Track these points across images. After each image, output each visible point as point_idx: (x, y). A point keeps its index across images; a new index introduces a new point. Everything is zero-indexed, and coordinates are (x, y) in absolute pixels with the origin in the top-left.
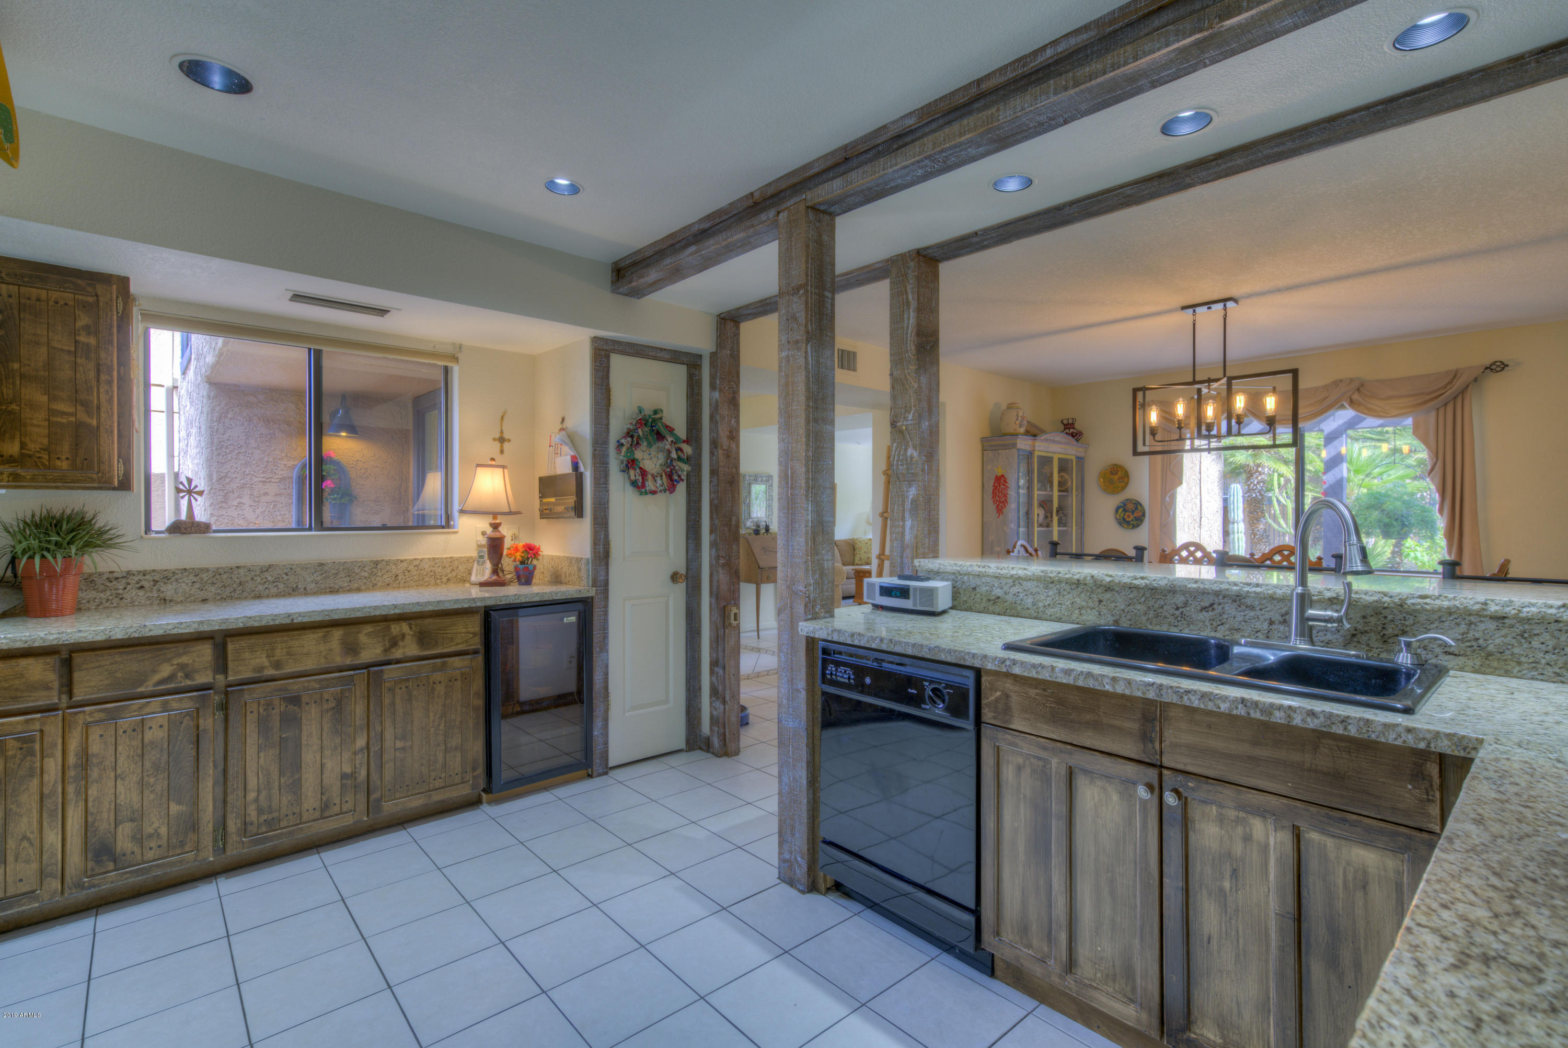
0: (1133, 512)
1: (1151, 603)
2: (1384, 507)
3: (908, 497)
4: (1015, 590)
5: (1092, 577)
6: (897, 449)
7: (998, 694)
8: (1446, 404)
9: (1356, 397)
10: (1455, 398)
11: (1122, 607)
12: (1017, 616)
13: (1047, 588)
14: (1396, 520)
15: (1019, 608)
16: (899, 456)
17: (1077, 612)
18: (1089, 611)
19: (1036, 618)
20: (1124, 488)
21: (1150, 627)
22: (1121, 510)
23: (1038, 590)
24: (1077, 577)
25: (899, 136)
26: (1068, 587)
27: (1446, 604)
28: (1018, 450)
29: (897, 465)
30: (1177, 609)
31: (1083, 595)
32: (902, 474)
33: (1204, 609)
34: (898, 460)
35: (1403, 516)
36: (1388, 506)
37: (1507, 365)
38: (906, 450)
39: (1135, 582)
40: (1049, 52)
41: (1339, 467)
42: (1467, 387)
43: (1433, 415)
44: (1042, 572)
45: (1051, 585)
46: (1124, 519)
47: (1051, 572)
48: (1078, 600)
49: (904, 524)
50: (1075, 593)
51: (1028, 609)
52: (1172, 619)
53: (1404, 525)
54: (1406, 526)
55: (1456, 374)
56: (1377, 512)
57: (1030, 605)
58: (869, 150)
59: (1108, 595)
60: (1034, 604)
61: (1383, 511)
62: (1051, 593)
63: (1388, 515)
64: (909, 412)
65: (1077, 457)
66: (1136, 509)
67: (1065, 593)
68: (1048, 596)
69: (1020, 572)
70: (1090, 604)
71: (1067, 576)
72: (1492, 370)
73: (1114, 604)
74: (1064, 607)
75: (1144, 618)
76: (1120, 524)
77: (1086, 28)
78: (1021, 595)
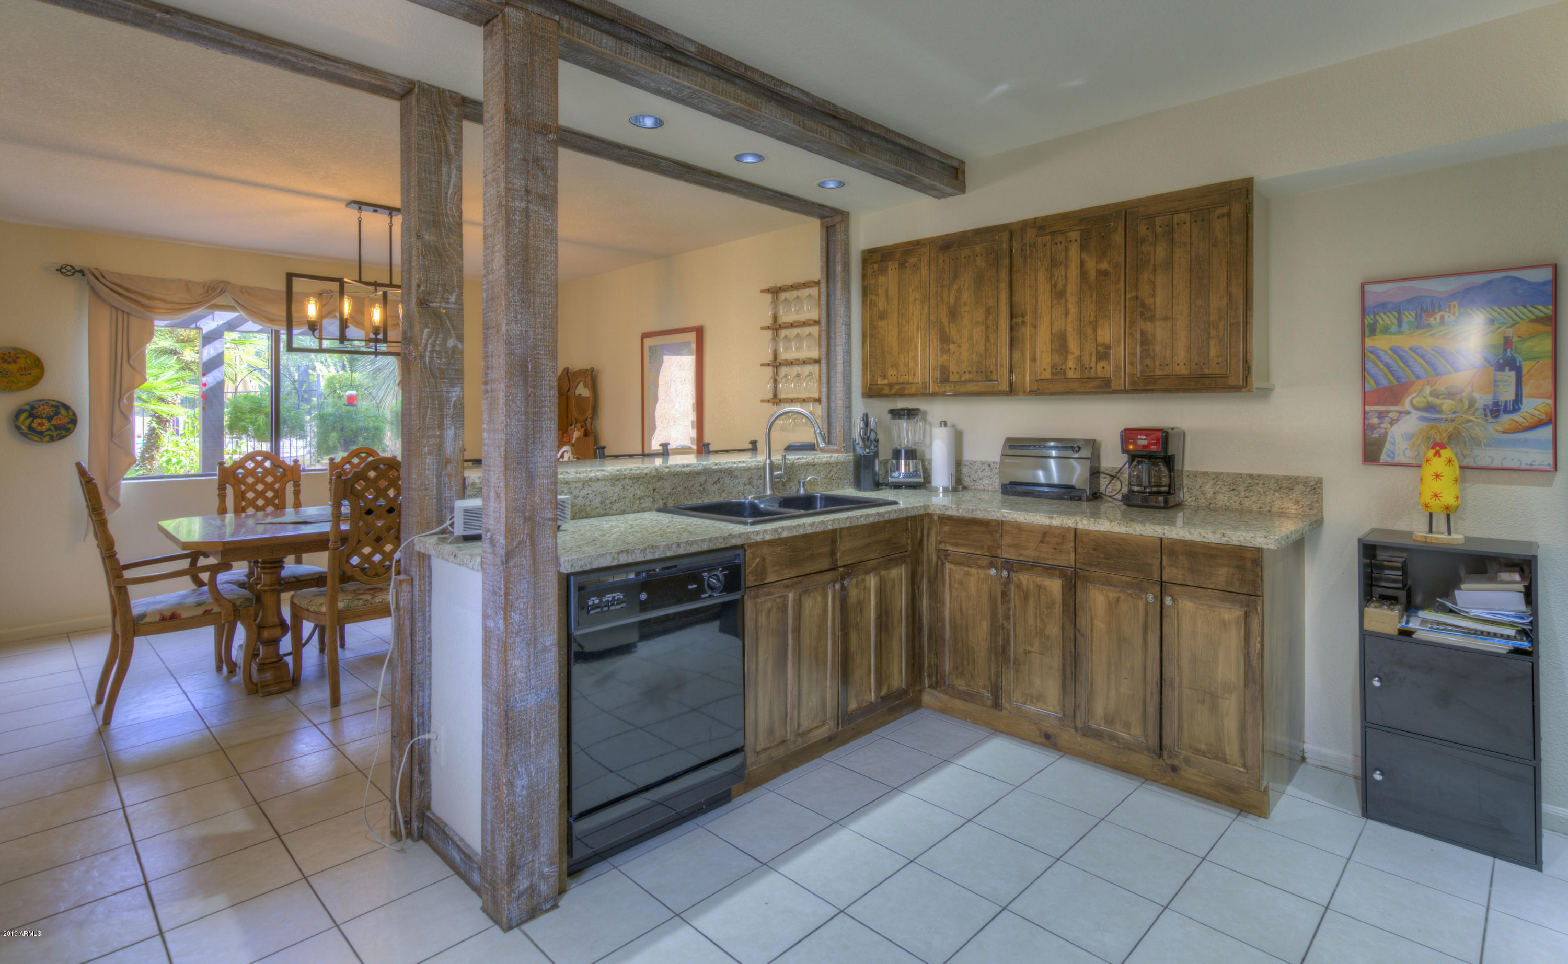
0: (50, 418)
1: (686, 485)
3: (448, 399)
4: (584, 492)
5: (656, 470)
6: (430, 336)
7: (758, 559)
11: (669, 491)
12: (587, 517)
13: (613, 485)
15: (588, 509)
16: (434, 345)
17: (637, 502)
18: (647, 500)
19: (604, 515)
20: (32, 383)
21: (686, 503)
22: (24, 415)
23: (605, 488)
24: (645, 471)
25: (671, 48)
26: (630, 482)
27: (804, 461)
29: (431, 358)
30: (701, 486)
31: (642, 487)
32: (439, 369)
33: (715, 483)
34: (432, 352)
38: (445, 340)
39: (683, 469)
40: (788, 90)
44: (618, 471)
45: (616, 483)
46: (31, 428)
47: (625, 470)
48: (638, 492)
49: (441, 437)
50: (636, 486)
51: (597, 508)
52: (698, 494)
57: (598, 505)
58: (641, 34)
59: (659, 484)
60: (602, 502)
62: (617, 490)
64: (451, 293)
66: (58, 413)
67: (629, 487)
68: (614, 493)
69: (598, 474)
70: (648, 493)
71: (637, 472)
73: (664, 490)
74: (627, 500)
75: (683, 497)
76: (24, 434)
77: (807, 94)
78: (590, 496)
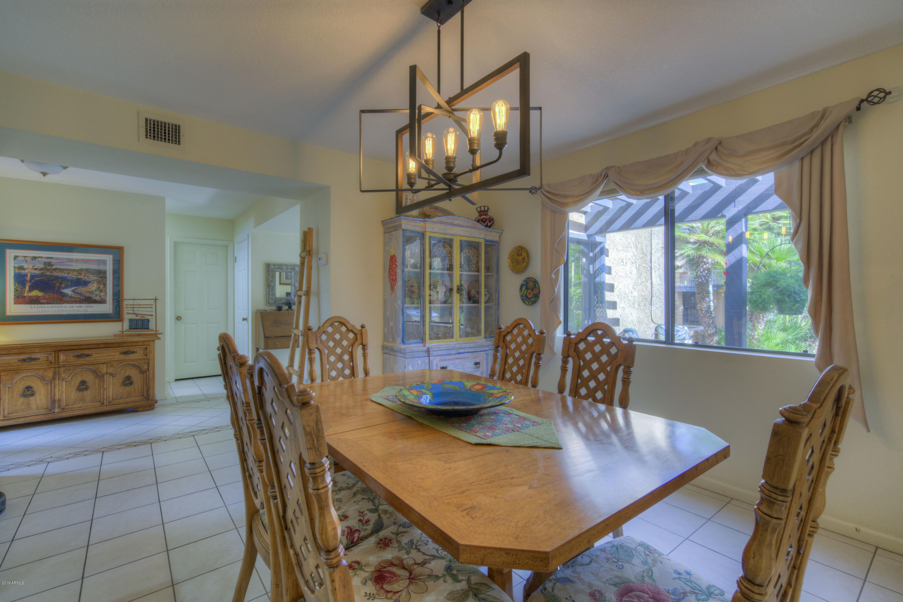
0: (532, 290)
2: (778, 284)
8: (812, 152)
9: (714, 157)
10: (823, 143)
14: (789, 296)
20: (526, 268)
22: (524, 288)
28: (403, 230)
35: (795, 293)
36: (782, 283)
37: (890, 93)
41: (739, 247)
42: (838, 127)
43: (796, 166)
46: (526, 296)
53: (796, 301)
54: (798, 302)
55: (823, 115)
56: (771, 290)
61: (777, 288)
63: (781, 292)
65: (486, 241)
66: (535, 286)
72: (869, 102)
76: (523, 300)
